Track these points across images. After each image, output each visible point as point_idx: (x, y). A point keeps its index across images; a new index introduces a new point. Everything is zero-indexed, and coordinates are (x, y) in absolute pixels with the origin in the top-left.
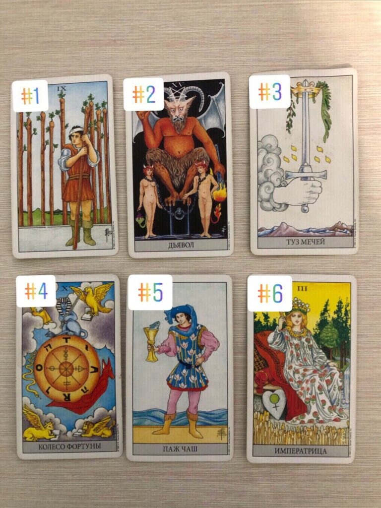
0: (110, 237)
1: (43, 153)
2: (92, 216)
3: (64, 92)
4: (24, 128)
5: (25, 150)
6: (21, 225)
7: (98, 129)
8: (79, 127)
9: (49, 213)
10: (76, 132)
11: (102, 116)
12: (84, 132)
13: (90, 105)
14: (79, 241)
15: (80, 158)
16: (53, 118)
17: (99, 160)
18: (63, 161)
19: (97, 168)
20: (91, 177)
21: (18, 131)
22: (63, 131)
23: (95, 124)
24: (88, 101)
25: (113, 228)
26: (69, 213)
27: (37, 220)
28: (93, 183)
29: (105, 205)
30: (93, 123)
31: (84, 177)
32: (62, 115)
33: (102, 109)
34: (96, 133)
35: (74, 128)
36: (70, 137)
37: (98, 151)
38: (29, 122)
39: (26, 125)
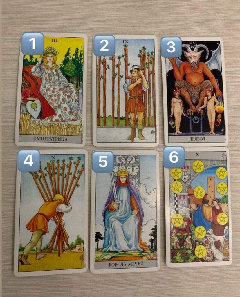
0: (154, 135)
1: (113, 80)
2: (143, 122)
3: (127, 44)
4: (101, 64)
5: (102, 78)
6: (99, 125)
7: (148, 68)
8: (137, 66)
9: (117, 118)
10: (135, 69)
11: (151, 60)
12: (140, 69)
13: (143, 53)
14: (135, 137)
15: (137, 85)
16: (120, 59)
17: (149, 87)
18: (126, 86)
19: (147, 91)
20: (144, 97)
21: (97, 66)
22: (127, 68)
23: (147, 65)
24: (143, 50)
25: (156, 130)
26: (129, 119)
27: (109, 123)
28: (145, 101)
29: (152, 115)
30: (145, 64)
31: (140, 97)
32: (126, 58)
33: (151, 55)
34: (147, 70)
35: (133, 66)
36: (131, 71)
37: (149, 81)
38: (104, 61)
39: (102, 63)
